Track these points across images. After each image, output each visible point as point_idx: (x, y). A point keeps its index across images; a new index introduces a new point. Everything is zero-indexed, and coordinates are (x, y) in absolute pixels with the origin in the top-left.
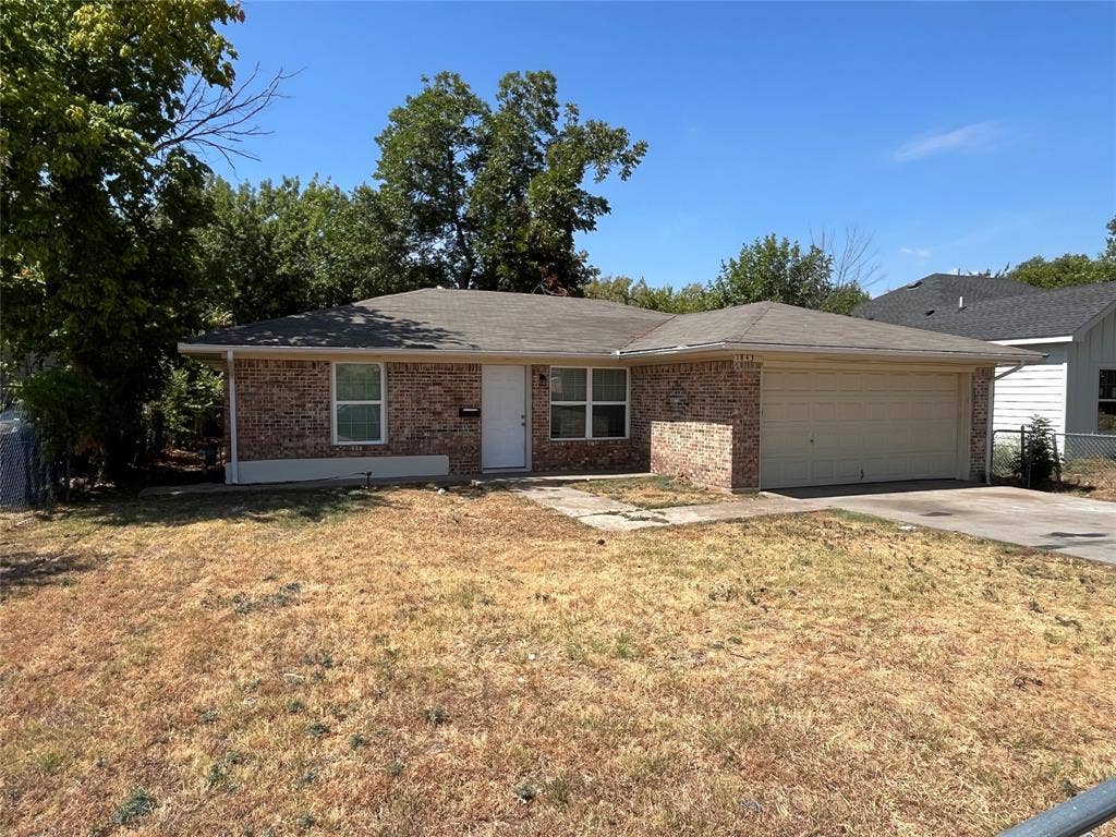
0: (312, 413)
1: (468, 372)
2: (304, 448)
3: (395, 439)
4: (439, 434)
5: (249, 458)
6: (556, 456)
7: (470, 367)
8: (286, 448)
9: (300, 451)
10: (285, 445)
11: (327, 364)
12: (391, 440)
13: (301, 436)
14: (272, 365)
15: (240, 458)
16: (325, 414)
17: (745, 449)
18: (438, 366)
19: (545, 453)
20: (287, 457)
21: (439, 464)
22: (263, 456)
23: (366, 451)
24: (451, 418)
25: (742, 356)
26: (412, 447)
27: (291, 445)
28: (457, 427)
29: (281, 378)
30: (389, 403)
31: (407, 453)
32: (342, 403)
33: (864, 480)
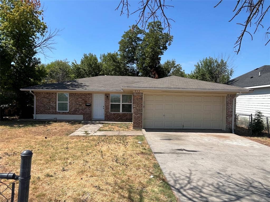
0: (52, 104)
1: (90, 95)
2: (50, 112)
3: (70, 111)
4: (81, 110)
5: (38, 114)
6: (111, 117)
7: (89, 94)
8: (46, 112)
9: (49, 113)
10: (46, 111)
11: (56, 93)
12: (69, 111)
13: (49, 109)
14: (43, 93)
15: (36, 114)
16: (55, 104)
17: (137, 117)
18: (81, 94)
19: (108, 116)
20: (46, 114)
21: (81, 117)
22: (41, 113)
23: (63, 113)
24: (84, 106)
25: (136, 91)
26: (74, 113)
27: (47, 111)
28: (85, 109)
29: (45, 96)
30: (69, 102)
31: (73, 114)
32: (59, 102)
33: (184, 128)
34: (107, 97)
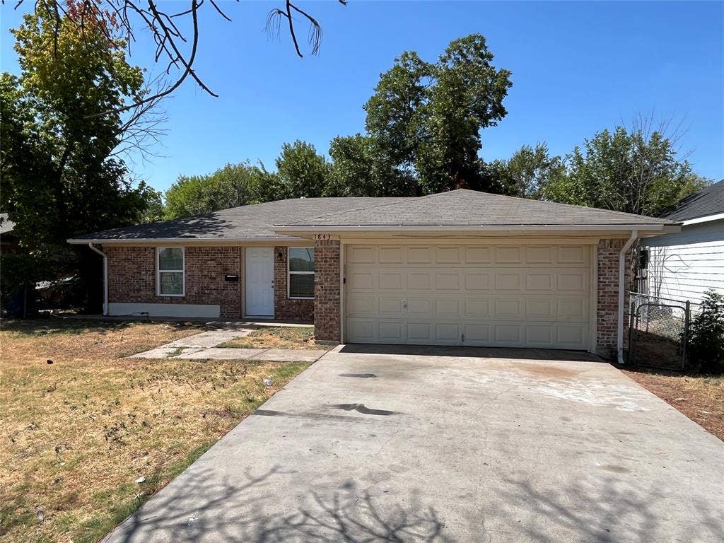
0: (145, 277)
1: (236, 251)
2: (139, 297)
3: (189, 294)
4: (214, 291)
5: (115, 302)
6: (291, 309)
7: (233, 249)
8: (132, 297)
9: (139, 299)
10: (131, 295)
11: (154, 248)
12: (186, 294)
13: (139, 290)
14: (125, 250)
15: (109, 302)
16: (151, 277)
17: (326, 309)
18: (213, 248)
19: (283, 307)
20: (132, 302)
21: (213, 311)
22: (121, 300)
23: (172, 300)
24: (221, 282)
25: (319, 236)
26: (198, 299)
27: (134, 295)
28: (225, 287)
29: (129, 257)
30: (186, 271)
31: (195, 302)
32: (162, 271)
33: (465, 344)
34: (280, 255)
